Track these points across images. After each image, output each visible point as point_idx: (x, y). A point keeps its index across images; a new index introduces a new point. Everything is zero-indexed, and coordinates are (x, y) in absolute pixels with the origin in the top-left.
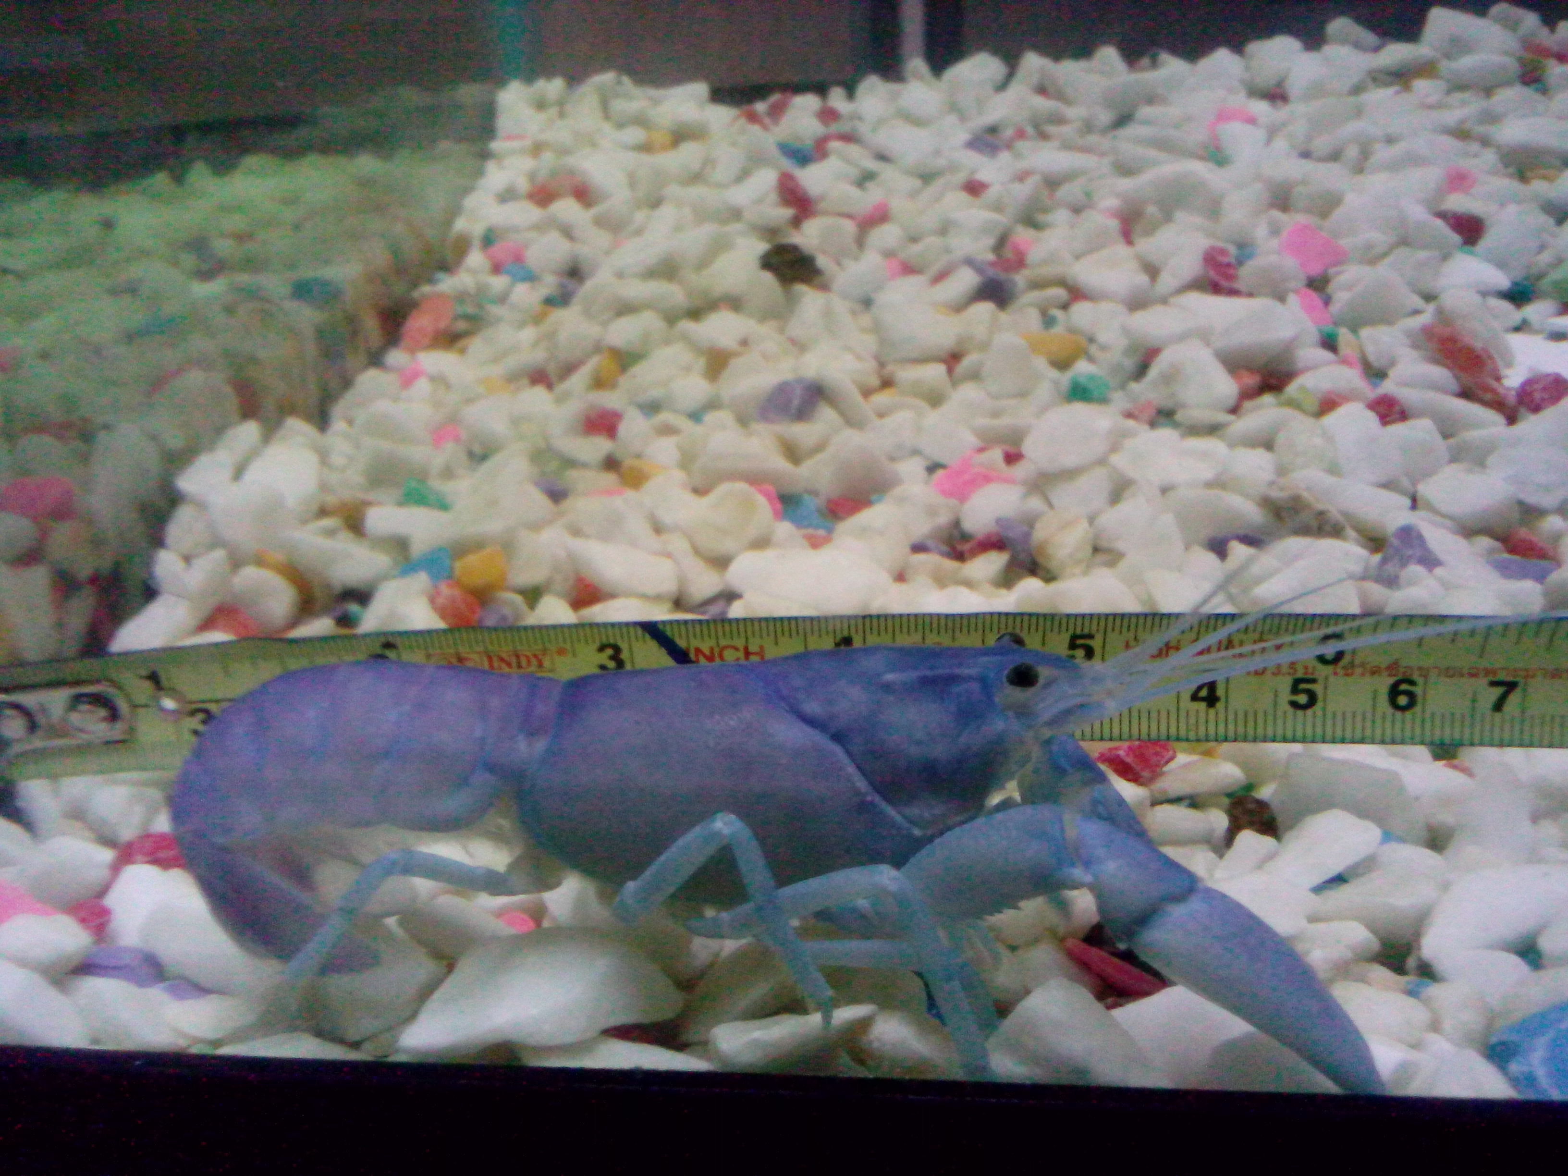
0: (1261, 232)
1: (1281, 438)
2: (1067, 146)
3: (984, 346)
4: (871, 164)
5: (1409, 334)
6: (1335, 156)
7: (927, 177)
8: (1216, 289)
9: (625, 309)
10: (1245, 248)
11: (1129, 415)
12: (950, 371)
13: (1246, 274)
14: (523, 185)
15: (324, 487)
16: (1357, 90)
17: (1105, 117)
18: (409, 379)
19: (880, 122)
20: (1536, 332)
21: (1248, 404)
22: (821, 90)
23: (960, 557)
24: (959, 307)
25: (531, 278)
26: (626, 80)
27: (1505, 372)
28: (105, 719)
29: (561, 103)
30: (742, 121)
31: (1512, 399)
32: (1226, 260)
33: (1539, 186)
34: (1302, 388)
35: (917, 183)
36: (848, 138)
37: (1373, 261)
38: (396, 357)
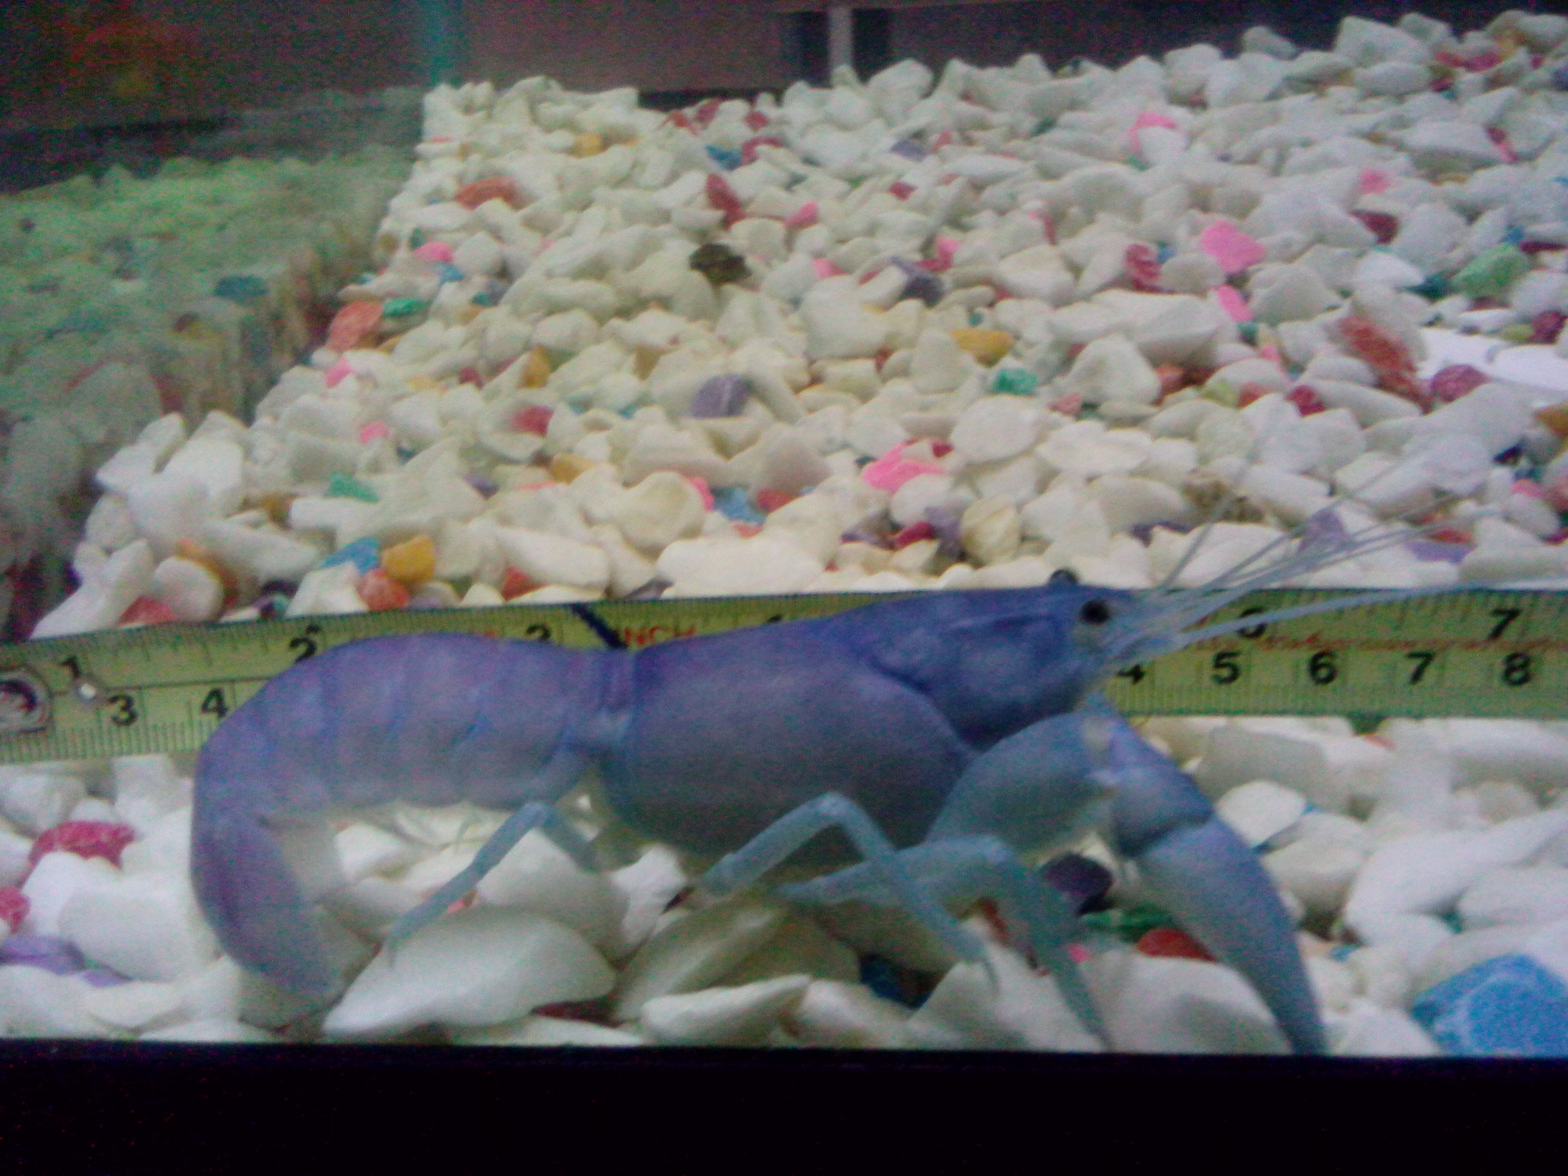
0: (1181, 232)
1: (1202, 427)
2: (993, 151)
3: (911, 343)
4: (800, 169)
5: (1326, 328)
6: (1252, 159)
7: (855, 181)
8: (1138, 286)
9: (555, 308)
10: (1165, 246)
11: (1055, 408)
12: (879, 367)
13: (1168, 270)
14: (451, 187)
15: (248, 480)
16: (1274, 96)
17: (1029, 123)
18: (335, 377)
19: (807, 128)
20: (1449, 326)
21: (1170, 398)
22: (750, 96)
23: (891, 546)
24: (886, 306)
25: (459, 277)
26: (553, 83)
27: (1419, 364)
28: (23, 707)
29: (489, 107)
30: (670, 125)
31: (1426, 389)
32: (1145, 258)
33: (1449, 187)
34: (1223, 381)
35: (843, 186)
36: (775, 142)
37: (1291, 259)
38: (322, 356)
